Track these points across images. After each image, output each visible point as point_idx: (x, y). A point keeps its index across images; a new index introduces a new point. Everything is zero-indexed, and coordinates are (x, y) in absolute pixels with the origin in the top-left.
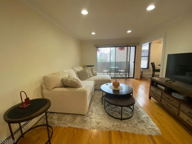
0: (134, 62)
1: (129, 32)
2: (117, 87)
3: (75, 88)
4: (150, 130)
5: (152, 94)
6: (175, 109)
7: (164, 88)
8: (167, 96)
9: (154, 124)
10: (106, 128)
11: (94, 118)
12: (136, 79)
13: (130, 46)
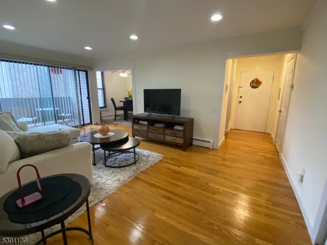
0: (88, 98)
1: (88, 48)
2: (106, 134)
3: (66, 148)
4: (157, 158)
5: (136, 132)
6: (162, 136)
7: (146, 123)
8: (152, 128)
9: (155, 153)
10: (129, 177)
11: (107, 180)
12: (97, 124)
13: (79, 70)
